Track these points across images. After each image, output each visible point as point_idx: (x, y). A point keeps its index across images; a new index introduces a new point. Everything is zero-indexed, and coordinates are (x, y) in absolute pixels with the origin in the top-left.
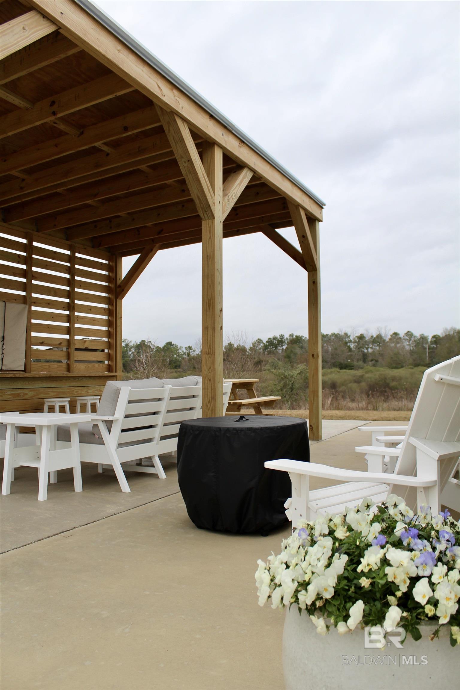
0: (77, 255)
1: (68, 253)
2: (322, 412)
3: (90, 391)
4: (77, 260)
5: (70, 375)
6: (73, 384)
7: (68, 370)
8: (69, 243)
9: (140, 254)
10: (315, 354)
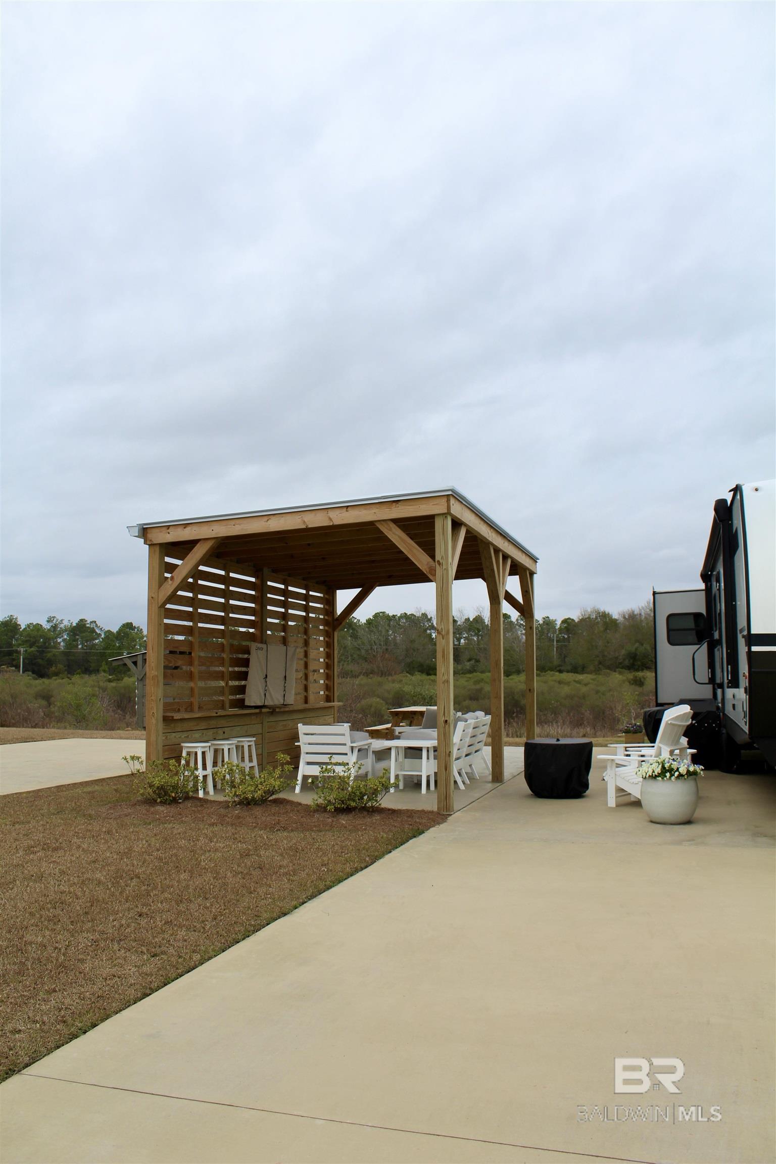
0: (311, 593)
1: (304, 592)
2: (505, 739)
3: (320, 721)
4: (310, 598)
5: (307, 706)
6: (311, 714)
7: (306, 701)
8: (305, 582)
9: (361, 589)
10: (531, 688)
